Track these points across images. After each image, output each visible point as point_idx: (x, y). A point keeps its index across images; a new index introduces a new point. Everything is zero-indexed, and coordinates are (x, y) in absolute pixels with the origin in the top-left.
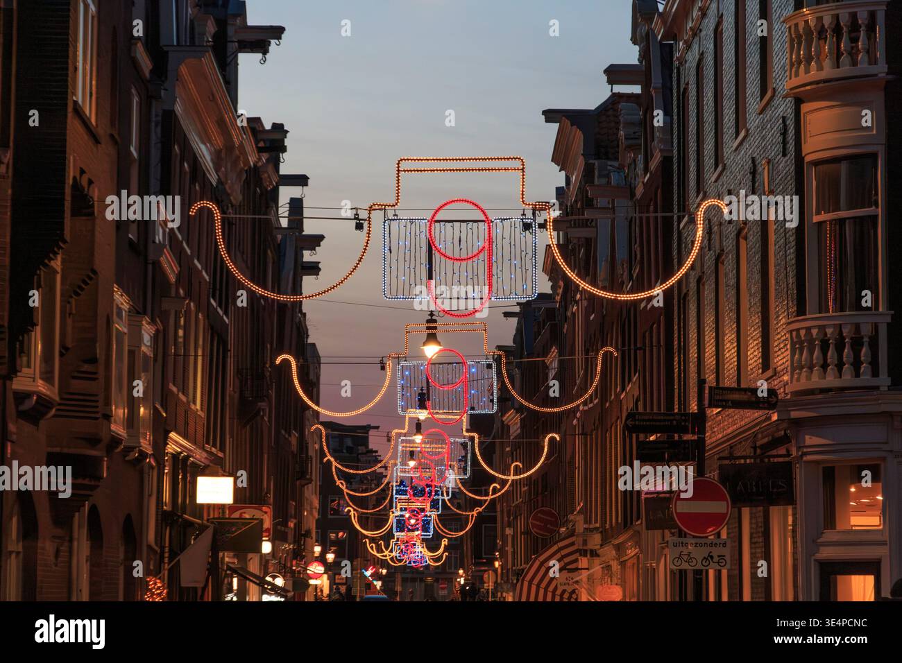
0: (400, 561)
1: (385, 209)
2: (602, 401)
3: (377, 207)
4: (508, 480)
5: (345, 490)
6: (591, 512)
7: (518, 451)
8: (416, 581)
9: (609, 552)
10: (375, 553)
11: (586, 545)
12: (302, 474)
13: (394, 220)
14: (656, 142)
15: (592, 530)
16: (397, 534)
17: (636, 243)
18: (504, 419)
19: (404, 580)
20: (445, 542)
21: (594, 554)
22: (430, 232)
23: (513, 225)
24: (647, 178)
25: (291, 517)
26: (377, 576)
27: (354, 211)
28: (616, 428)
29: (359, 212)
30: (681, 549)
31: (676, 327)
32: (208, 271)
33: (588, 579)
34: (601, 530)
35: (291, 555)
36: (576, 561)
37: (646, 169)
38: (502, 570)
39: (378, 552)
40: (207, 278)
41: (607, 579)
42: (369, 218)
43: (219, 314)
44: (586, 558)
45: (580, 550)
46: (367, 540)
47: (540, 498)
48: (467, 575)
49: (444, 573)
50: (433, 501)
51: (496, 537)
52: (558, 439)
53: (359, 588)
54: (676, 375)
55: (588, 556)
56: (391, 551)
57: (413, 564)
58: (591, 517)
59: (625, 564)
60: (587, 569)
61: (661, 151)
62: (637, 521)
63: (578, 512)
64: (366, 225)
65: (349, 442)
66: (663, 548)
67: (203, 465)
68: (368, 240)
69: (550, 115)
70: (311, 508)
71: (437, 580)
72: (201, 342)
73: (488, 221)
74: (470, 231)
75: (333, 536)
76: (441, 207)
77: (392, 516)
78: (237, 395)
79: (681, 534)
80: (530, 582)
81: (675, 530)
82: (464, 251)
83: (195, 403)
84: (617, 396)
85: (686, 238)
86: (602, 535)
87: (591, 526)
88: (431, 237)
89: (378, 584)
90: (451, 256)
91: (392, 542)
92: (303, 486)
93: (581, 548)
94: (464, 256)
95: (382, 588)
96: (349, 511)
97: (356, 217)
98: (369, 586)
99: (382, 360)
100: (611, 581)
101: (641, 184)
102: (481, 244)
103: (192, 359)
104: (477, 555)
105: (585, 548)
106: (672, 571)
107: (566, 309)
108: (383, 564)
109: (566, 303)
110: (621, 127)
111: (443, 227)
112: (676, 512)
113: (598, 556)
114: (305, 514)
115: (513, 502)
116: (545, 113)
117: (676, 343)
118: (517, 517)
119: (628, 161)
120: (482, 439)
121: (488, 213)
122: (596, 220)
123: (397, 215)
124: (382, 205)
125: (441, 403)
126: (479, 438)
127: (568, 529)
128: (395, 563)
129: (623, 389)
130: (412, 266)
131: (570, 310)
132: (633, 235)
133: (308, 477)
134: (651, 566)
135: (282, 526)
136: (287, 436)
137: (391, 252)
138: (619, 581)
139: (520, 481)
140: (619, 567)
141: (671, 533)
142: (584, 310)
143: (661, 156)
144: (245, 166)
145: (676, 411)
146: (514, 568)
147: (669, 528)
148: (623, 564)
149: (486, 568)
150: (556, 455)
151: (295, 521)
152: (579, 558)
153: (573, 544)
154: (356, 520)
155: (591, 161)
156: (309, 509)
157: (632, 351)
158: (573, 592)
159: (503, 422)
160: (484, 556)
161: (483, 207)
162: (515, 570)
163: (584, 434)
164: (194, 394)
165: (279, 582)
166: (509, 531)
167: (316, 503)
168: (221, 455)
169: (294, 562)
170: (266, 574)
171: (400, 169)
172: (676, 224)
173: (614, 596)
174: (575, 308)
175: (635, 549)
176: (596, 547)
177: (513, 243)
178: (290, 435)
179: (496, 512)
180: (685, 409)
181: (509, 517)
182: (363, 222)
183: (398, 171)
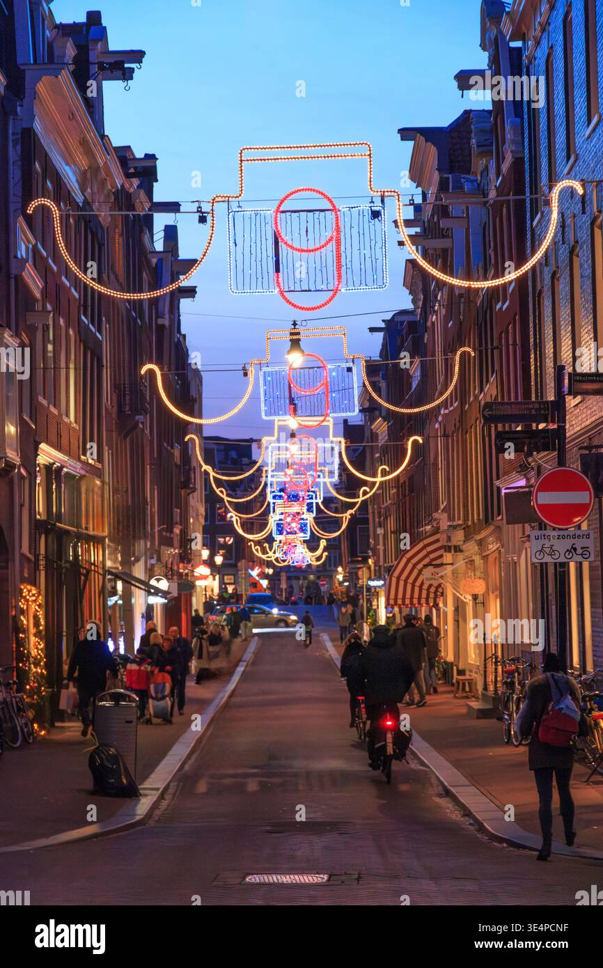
0: (284, 561)
1: (228, 201)
2: (462, 404)
3: (220, 199)
4: (376, 482)
5: (226, 498)
6: (454, 509)
7: (387, 456)
8: (299, 579)
9: (471, 548)
10: (260, 555)
11: (450, 541)
12: (187, 484)
13: (238, 212)
14: (507, 144)
15: (455, 527)
16: (278, 538)
17: (490, 248)
18: (373, 427)
19: (289, 578)
20: (323, 543)
21: (458, 549)
22: (276, 223)
23: (361, 213)
24: (499, 181)
25: (177, 523)
26: (263, 575)
27: (196, 205)
28: (476, 430)
29: (202, 205)
30: (543, 541)
31: (531, 325)
32: (78, 289)
33: (453, 573)
34: (464, 526)
35: (177, 558)
36: (441, 556)
37: (498, 173)
38: (375, 567)
39: (263, 554)
40: (77, 295)
41: (471, 573)
42: (212, 210)
43: (92, 331)
44: (450, 554)
45: (445, 546)
46: (252, 543)
47: (407, 498)
48: (345, 572)
49: (325, 570)
50: (308, 504)
51: (368, 537)
52: (421, 441)
53: (244, 587)
54: (532, 372)
55: (453, 552)
56: (275, 553)
57: (296, 564)
58: (454, 514)
59: (487, 559)
60: (452, 564)
61: (512, 152)
62: (499, 516)
63: (442, 511)
64: (209, 218)
65: (233, 454)
66: (524, 542)
67: (79, 475)
68: (212, 233)
69: (406, 133)
70: (198, 515)
71: (318, 578)
72: (73, 357)
73: (334, 209)
74: (317, 221)
75: (221, 540)
76: (287, 197)
77: (270, 521)
78: (115, 409)
79: (542, 526)
80: (398, 578)
81: (535, 524)
82: (312, 241)
83: (68, 415)
84: (476, 397)
85: (539, 236)
86: (465, 532)
87: (454, 524)
88: (277, 229)
89: (265, 583)
90: (298, 247)
91: (275, 544)
92: (189, 494)
93: (446, 544)
94: (311, 247)
95: (269, 586)
96: (231, 517)
97: (199, 210)
98: (255, 585)
99: (245, 367)
100: (475, 575)
101: (493, 188)
102: (328, 234)
103: (63, 372)
104: (353, 553)
105: (449, 544)
106: (533, 564)
107: (426, 320)
108: (269, 564)
109: (426, 313)
110: (473, 135)
111: (289, 218)
112: (537, 504)
113: (461, 551)
114: (191, 520)
115: (383, 504)
116: (400, 131)
117: (532, 340)
118: (386, 518)
119: (480, 169)
120: (348, 444)
121: (335, 201)
122: (452, 229)
123: (241, 207)
124: (225, 197)
125: (304, 406)
126: (346, 443)
127: (433, 526)
128: (280, 563)
129: (482, 390)
130: (259, 259)
131: (430, 319)
132: (487, 239)
133: (191, 486)
134: (512, 560)
135: (167, 532)
136: (169, 448)
137: (236, 245)
138: (482, 575)
139: (389, 482)
140: (482, 561)
141: (531, 527)
142: (442, 318)
143: (513, 157)
144: (113, 188)
145: (533, 399)
146: (386, 565)
147: (530, 521)
148: (485, 558)
149: (362, 566)
150: (421, 459)
151: (180, 527)
152: (444, 554)
153: (437, 541)
154: (239, 524)
155: (446, 176)
156: (194, 515)
157: (489, 350)
158: (439, 585)
159: (371, 430)
160: (359, 555)
161: (330, 196)
162: (386, 567)
163: (445, 435)
164: (67, 407)
165: (164, 585)
166: (380, 531)
167: (202, 510)
168: (99, 466)
169: (181, 565)
170: (151, 577)
171: (243, 159)
172: (528, 222)
173: (477, 590)
174: (434, 317)
175: (497, 544)
176: (459, 543)
177: (361, 232)
178: (172, 448)
179: (368, 514)
180: (542, 398)
181: (380, 517)
182: (206, 215)
183: (241, 161)
